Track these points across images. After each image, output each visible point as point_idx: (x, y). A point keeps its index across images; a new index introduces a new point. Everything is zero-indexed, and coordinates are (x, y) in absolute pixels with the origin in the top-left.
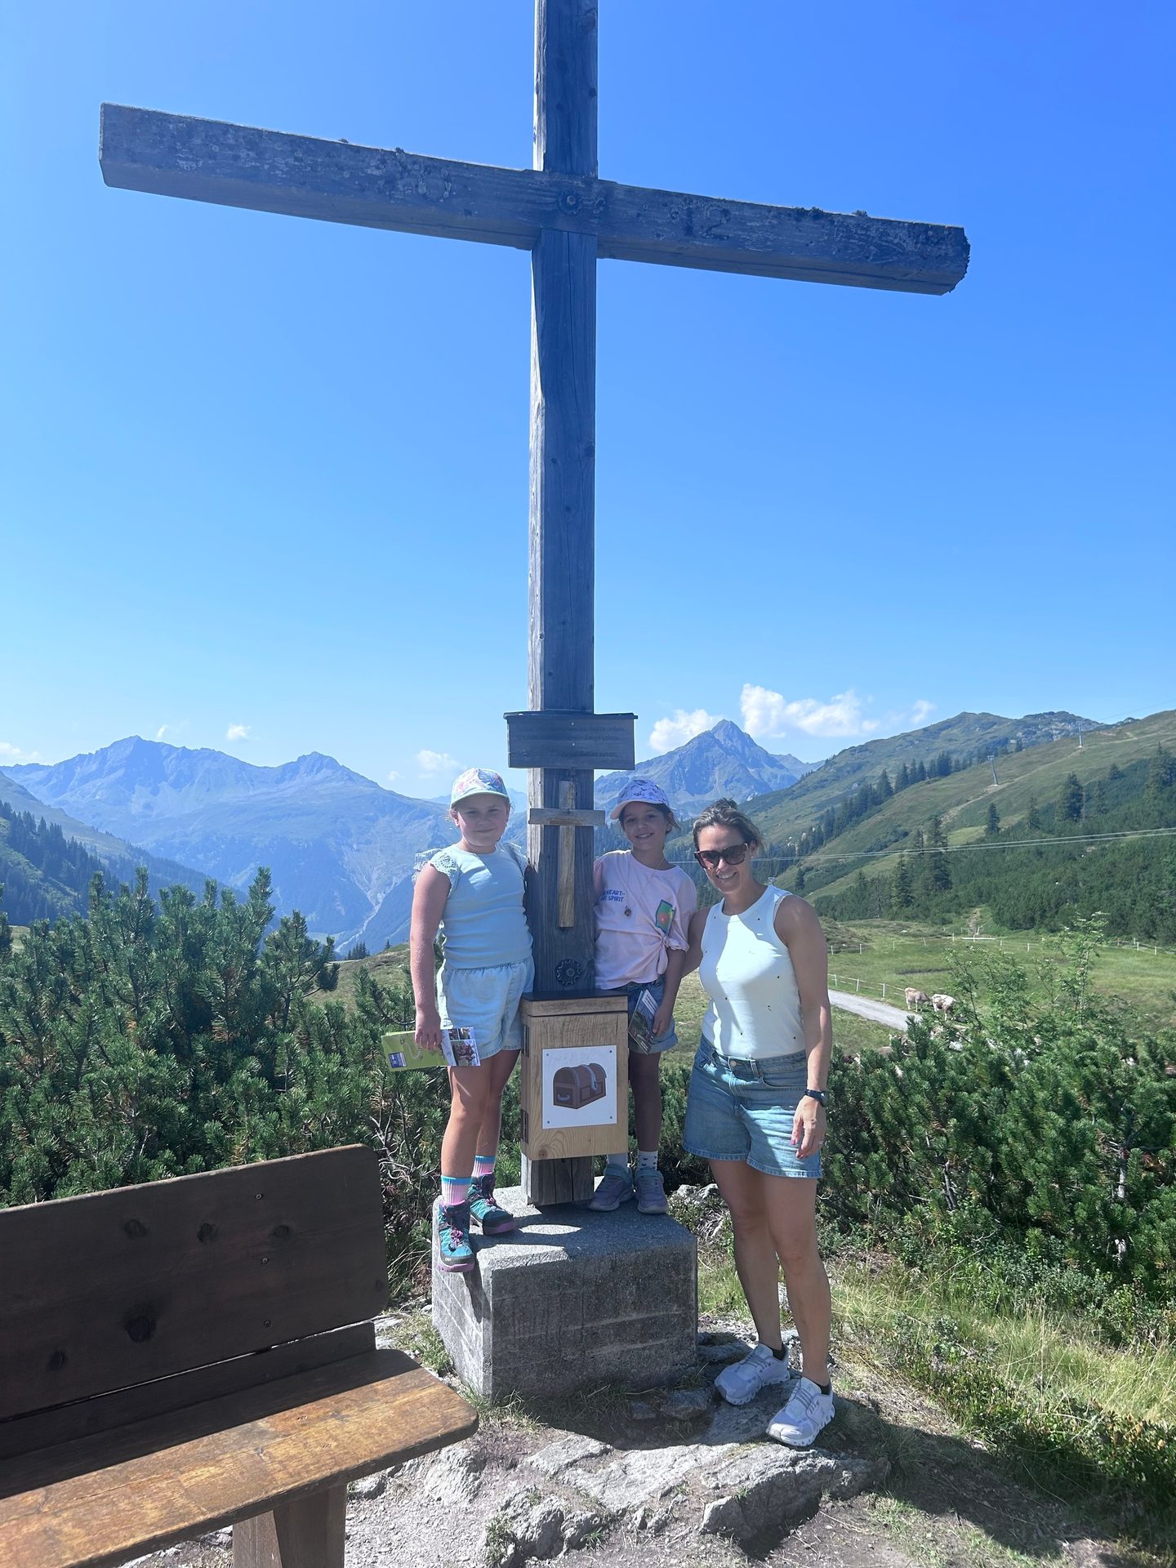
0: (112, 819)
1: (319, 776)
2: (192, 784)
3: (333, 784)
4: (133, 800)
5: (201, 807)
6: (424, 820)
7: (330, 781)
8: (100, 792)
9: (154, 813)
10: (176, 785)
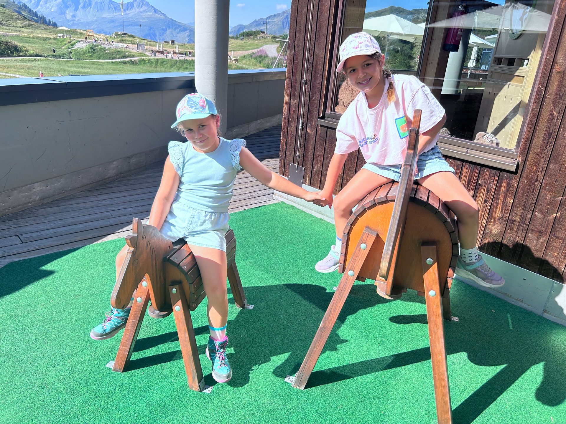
0: (60, 20)
1: (142, 9)
2: (91, 8)
3: (148, 13)
4: (67, 13)
5: (95, 18)
6: (185, 32)
7: (147, 12)
8: (53, 8)
9: (77, 19)
10: (84, 7)
